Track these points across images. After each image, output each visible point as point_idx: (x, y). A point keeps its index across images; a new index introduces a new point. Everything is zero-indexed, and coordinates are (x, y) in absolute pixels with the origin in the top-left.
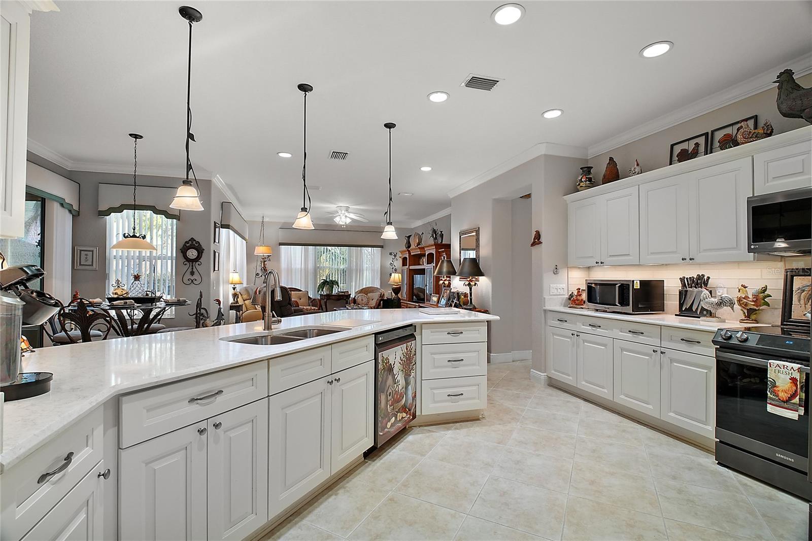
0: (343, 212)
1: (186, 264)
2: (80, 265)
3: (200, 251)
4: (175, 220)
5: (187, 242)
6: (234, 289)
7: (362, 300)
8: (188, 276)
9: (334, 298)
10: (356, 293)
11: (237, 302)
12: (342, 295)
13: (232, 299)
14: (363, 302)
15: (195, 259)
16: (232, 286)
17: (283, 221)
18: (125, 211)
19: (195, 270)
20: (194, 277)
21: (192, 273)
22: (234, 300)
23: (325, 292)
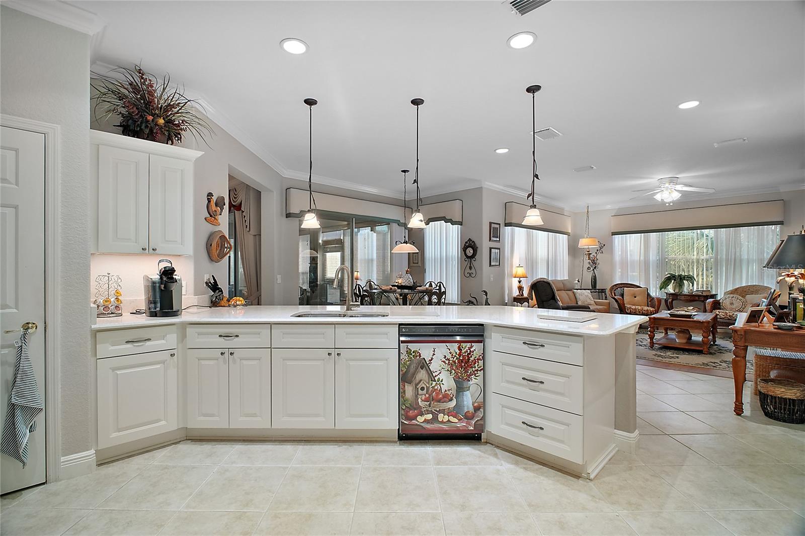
0: (667, 185)
1: (466, 261)
2: (413, 263)
3: (475, 250)
4: (460, 226)
5: (466, 243)
6: (520, 282)
7: (732, 304)
8: (468, 270)
9: (683, 298)
10: (725, 293)
11: (522, 295)
12: (699, 296)
13: (518, 292)
14: (734, 307)
15: (473, 255)
16: (518, 279)
17: (617, 208)
18: (431, 223)
19: (472, 265)
20: (473, 271)
21: (470, 268)
22: (520, 292)
23: (670, 289)
